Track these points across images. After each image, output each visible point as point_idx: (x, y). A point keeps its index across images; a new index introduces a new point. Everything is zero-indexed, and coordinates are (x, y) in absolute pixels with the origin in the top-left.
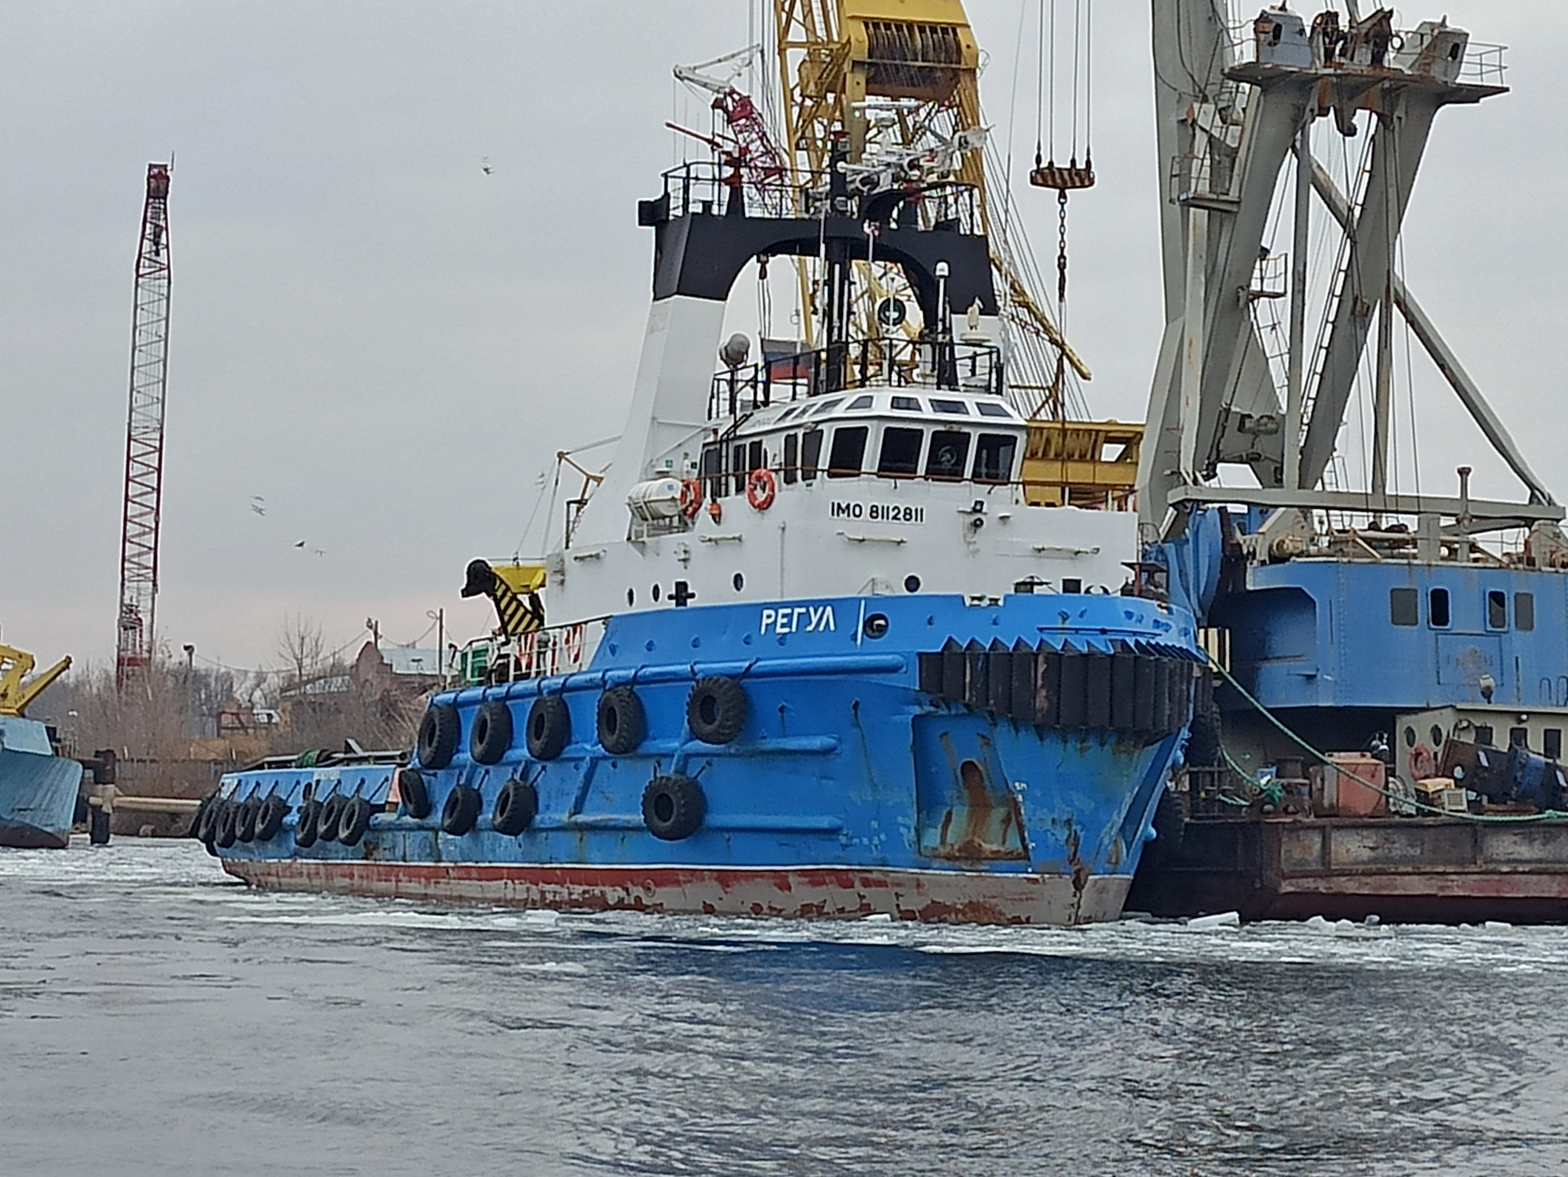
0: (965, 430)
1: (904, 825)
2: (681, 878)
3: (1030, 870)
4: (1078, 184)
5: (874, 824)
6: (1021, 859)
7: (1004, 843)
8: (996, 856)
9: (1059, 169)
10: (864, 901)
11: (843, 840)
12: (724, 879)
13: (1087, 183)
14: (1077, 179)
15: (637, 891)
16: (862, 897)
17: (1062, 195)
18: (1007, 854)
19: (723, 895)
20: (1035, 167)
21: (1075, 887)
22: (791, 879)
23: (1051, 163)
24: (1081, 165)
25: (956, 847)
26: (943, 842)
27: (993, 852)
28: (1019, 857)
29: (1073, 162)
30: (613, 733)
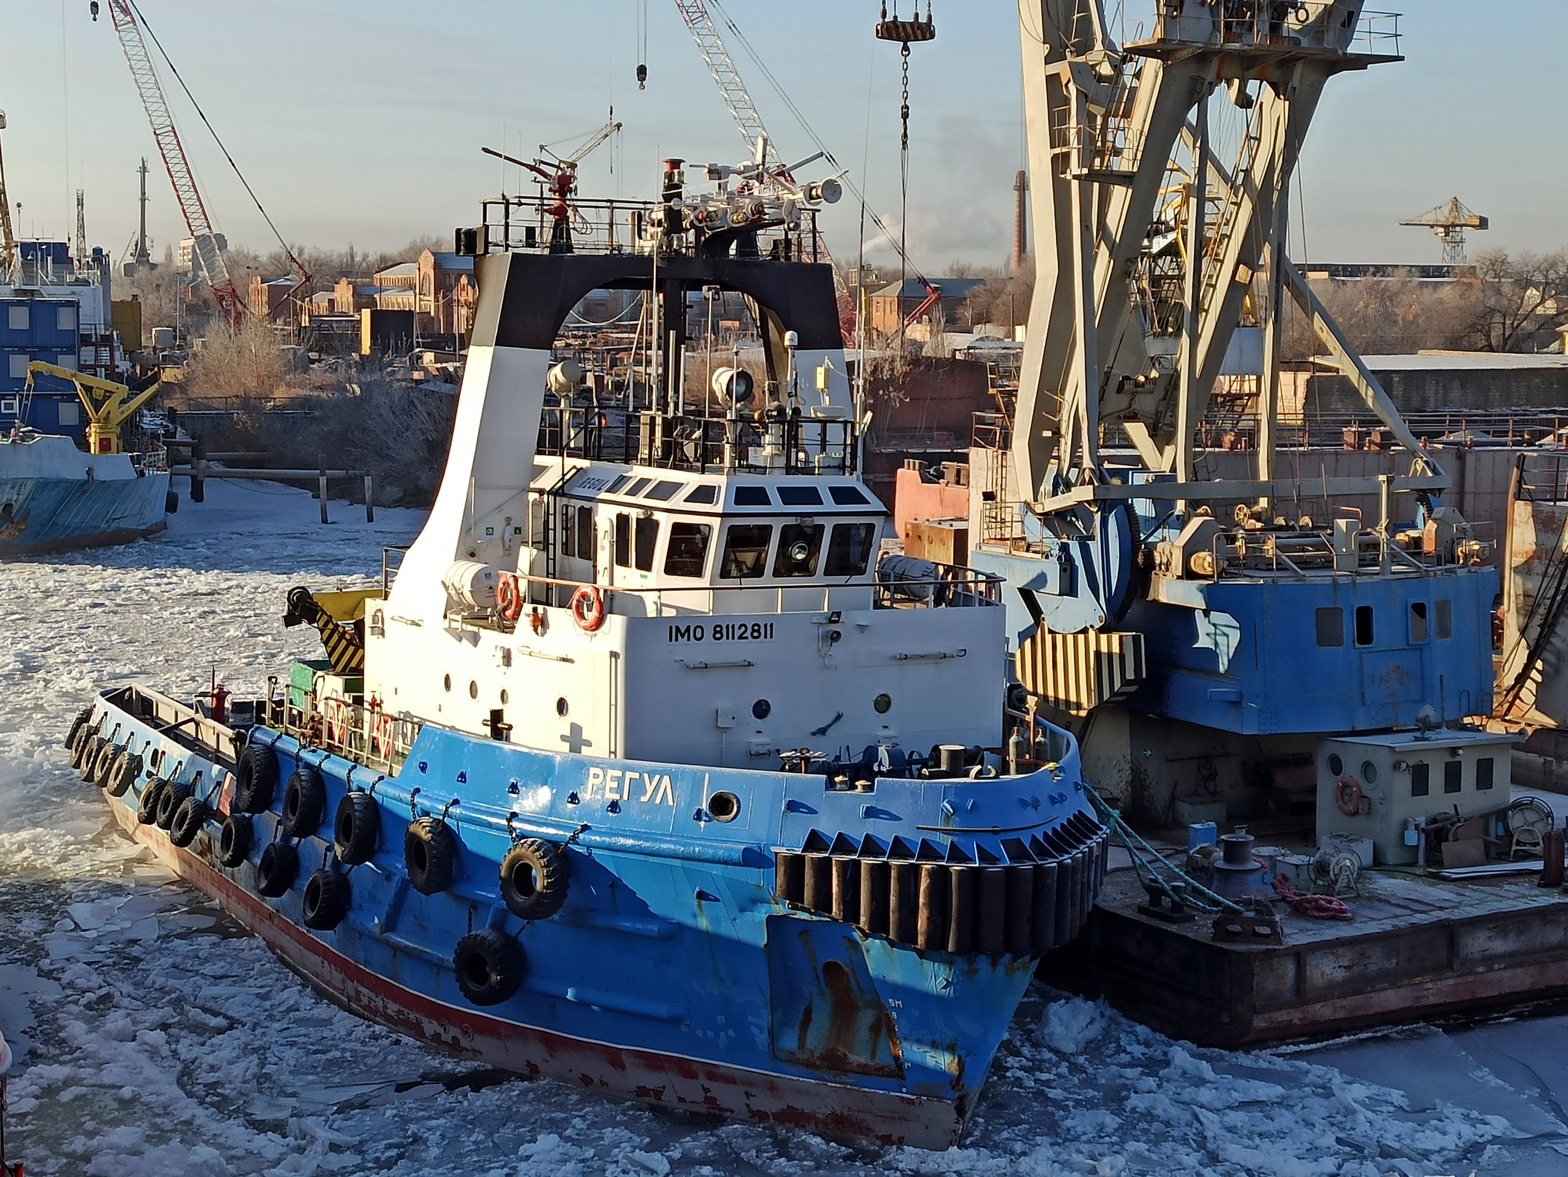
0: (818, 521)
1: (757, 1026)
2: (502, 1031)
3: (904, 1090)
4: (920, 37)
5: (721, 1019)
6: (893, 1077)
7: (873, 1055)
8: (864, 1070)
9: (903, 23)
10: (709, 1094)
11: (684, 1029)
12: (551, 1043)
13: (928, 36)
14: (919, 32)
15: (455, 1032)
16: (706, 1090)
17: (906, 48)
18: (878, 1069)
19: (549, 1059)
20: (880, 21)
21: (958, 1114)
22: (626, 1060)
23: (895, 17)
24: (923, 19)
25: (817, 1055)
26: (802, 1045)
27: (859, 1065)
28: (890, 1074)
29: (917, 15)
30: (423, 870)
